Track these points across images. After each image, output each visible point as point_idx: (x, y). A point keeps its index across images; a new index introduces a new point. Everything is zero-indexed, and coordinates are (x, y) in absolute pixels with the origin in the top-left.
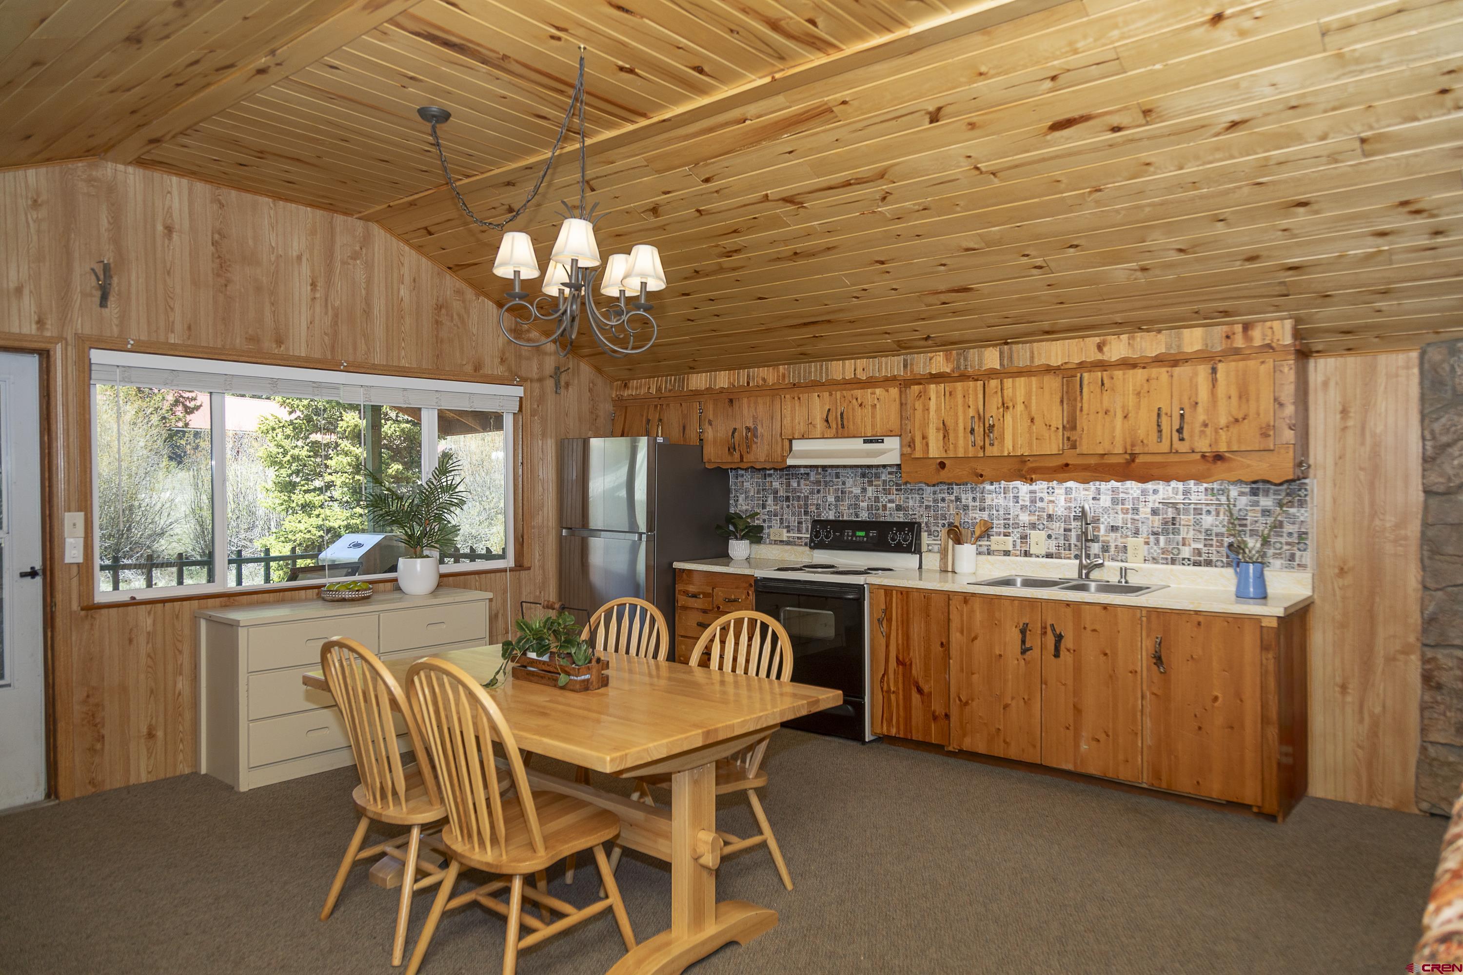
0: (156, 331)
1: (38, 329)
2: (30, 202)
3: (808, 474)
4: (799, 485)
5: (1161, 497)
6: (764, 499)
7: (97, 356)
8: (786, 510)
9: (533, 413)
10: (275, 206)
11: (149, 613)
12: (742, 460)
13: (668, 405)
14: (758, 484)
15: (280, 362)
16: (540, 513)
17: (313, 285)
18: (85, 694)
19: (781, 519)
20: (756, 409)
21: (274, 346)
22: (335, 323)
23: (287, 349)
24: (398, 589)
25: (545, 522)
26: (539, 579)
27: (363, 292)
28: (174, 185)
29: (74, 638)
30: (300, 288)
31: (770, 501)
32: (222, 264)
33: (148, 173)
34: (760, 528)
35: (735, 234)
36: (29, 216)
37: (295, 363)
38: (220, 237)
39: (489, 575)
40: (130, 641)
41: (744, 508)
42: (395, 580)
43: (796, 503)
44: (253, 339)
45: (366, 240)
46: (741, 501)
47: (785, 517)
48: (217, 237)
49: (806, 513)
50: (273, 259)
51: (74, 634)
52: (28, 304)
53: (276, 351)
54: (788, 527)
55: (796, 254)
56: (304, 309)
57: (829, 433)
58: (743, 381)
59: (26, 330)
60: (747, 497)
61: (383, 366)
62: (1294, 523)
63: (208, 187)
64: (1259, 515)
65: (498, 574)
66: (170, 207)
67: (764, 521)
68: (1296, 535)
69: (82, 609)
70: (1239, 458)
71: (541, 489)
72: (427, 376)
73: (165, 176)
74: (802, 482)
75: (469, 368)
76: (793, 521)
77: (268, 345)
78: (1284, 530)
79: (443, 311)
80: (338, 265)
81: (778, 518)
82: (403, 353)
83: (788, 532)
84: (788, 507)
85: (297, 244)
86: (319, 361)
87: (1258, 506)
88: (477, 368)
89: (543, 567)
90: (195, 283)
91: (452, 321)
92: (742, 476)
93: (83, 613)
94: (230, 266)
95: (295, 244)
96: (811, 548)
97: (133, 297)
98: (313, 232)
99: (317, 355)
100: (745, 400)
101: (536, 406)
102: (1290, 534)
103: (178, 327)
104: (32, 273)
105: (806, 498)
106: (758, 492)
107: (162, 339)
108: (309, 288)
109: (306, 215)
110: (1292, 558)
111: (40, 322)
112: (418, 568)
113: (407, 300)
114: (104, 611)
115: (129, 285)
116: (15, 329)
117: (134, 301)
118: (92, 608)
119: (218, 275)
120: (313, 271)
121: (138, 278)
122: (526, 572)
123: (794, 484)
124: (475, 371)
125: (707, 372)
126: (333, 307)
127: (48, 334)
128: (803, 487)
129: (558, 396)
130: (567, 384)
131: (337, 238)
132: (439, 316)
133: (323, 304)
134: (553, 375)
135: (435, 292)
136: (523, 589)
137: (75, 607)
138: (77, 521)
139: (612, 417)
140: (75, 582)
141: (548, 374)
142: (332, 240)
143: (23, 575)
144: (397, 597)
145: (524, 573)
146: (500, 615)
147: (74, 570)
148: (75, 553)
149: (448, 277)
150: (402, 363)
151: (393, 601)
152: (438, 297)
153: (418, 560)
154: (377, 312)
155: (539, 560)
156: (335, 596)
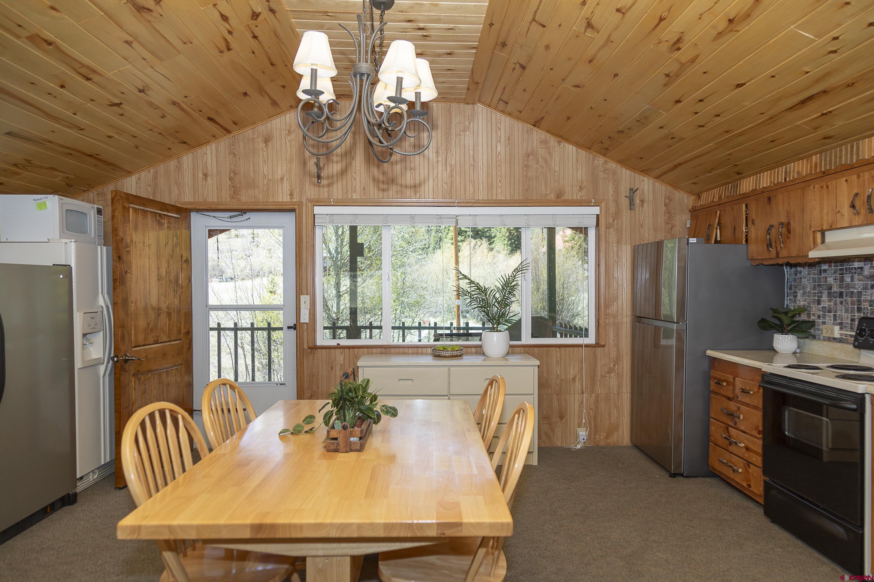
0: (346, 193)
1: (290, 198)
2: (287, 132)
3: (861, 268)
4: (852, 280)
6: (820, 295)
7: (317, 210)
8: (839, 307)
9: (608, 227)
11: (342, 353)
12: (778, 256)
13: (724, 210)
14: (814, 280)
16: (615, 303)
17: (437, 152)
18: (310, 395)
19: (835, 315)
20: (789, 204)
22: (452, 175)
23: (421, 196)
24: (484, 354)
25: (620, 311)
26: (613, 354)
27: (471, 152)
29: (305, 363)
31: (825, 298)
34: (812, 324)
35: (663, 23)
36: (287, 139)
39: (568, 348)
40: (332, 368)
41: (802, 303)
42: (480, 347)
43: (849, 299)
44: (400, 192)
45: (473, 117)
46: (799, 297)
47: (838, 313)
49: (859, 310)
51: (305, 361)
52: (286, 186)
54: (841, 324)
55: (731, 21)
57: (857, 220)
58: (781, 179)
59: (285, 200)
60: (804, 293)
61: (485, 200)
65: (576, 349)
67: (819, 317)
69: (309, 348)
71: (615, 285)
72: (518, 205)
74: (856, 276)
75: (552, 197)
76: (846, 317)
79: (531, 157)
80: (453, 137)
81: (832, 314)
82: (500, 190)
83: (841, 329)
84: (841, 303)
88: (559, 196)
89: (617, 346)
90: (367, 162)
91: (538, 163)
92: (801, 272)
93: (309, 350)
96: (855, 347)
98: (437, 119)
100: (780, 196)
101: (611, 221)
103: (358, 189)
104: (287, 169)
105: (860, 293)
106: (814, 289)
107: (349, 197)
108: (434, 155)
111: (291, 195)
112: (495, 338)
113: (503, 153)
114: (320, 350)
115: (333, 169)
116: (280, 200)
117: (335, 177)
118: (315, 348)
121: (337, 164)
122: (601, 348)
123: (848, 279)
124: (558, 198)
125: (752, 175)
126: (451, 165)
127: (294, 200)
128: (856, 282)
129: (633, 212)
130: (642, 201)
131: (453, 120)
132: (528, 161)
133: (444, 164)
134: (628, 195)
135: (525, 144)
136: (599, 362)
137: (306, 347)
138: (305, 299)
139: (688, 226)
140: (305, 333)
141: (623, 195)
142: (451, 122)
143: (289, 328)
144: (483, 358)
145: (599, 350)
146: (577, 379)
147: (305, 327)
148: (305, 318)
149: (535, 132)
150: (499, 197)
151: (478, 360)
152: (527, 148)
153: (495, 334)
154: (480, 164)
155: (613, 340)
156: (443, 353)
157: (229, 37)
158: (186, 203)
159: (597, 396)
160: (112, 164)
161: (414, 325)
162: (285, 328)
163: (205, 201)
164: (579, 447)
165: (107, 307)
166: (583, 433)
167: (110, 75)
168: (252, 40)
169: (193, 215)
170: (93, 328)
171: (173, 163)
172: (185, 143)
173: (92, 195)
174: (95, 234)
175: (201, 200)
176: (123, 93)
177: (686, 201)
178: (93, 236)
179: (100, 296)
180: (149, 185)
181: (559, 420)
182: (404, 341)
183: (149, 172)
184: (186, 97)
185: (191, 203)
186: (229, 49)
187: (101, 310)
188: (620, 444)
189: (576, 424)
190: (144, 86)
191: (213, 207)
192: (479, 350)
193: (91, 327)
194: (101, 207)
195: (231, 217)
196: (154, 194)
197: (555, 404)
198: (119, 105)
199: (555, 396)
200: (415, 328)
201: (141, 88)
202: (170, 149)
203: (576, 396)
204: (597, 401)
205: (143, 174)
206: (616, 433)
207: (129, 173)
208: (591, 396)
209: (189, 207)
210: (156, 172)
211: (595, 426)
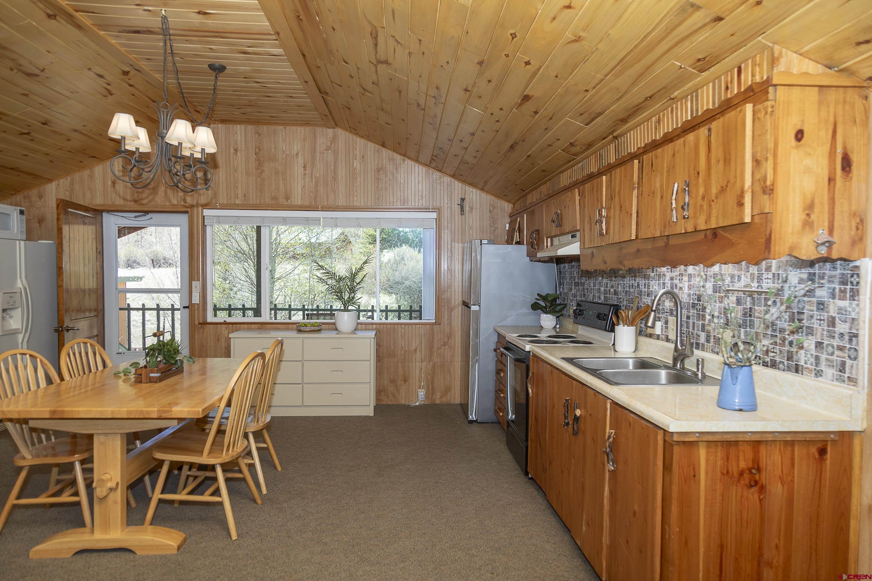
0: (230, 199)
1: (184, 202)
5: (743, 284)
7: (206, 212)
9: (444, 228)
10: (285, 129)
11: (226, 328)
13: (521, 218)
15: (287, 209)
16: (449, 290)
17: (305, 167)
21: (285, 200)
22: (317, 185)
23: (291, 202)
24: (336, 329)
25: (453, 296)
26: (447, 331)
27: (333, 167)
28: (238, 129)
29: (196, 336)
30: (298, 169)
32: (260, 163)
33: (227, 126)
37: (295, 209)
38: (258, 151)
39: (411, 326)
40: (218, 340)
42: (334, 324)
44: (275, 198)
45: (334, 139)
48: (257, 150)
50: (284, 157)
51: (196, 334)
53: (286, 203)
56: (300, 180)
61: (344, 206)
62: (845, 321)
63: (253, 126)
64: (815, 308)
65: (417, 326)
66: (237, 140)
68: (847, 338)
70: (727, 235)
71: (449, 275)
72: (370, 210)
73: (234, 126)
75: (399, 204)
77: (282, 201)
78: (836, 329)
79: (381, 172)
80: (318, 155)
82: (356, 198)
85: (296, 148)
86: (308, 207)
87: (814, 296)
88: (404, 203)
89: (450, 324)
90: (247, 174)
91: (386, 177)
93: (200, 325)
94: (263, 163)
95: (295, 148)
97: (221, 184)
98: (305, 140)
99: (307, 204)
101: (446, 223)
102: (842, 335)
103: (240, 196)
107: (233, 202)
108: (302, 169)
109: (301, 131)
110: (842, 368)
111: (184, 199)
112: (346, 317)
113: (358, 168)
114: (208, 326)
115: (219, 179)
117: (221, 187)
118: (205, 323)
119: (258, 169)
120: (304, 160)
121: (223, 175)
122: (439, 325)
124: (403, 205)
126: (316, 178)
127: (188, 204)
129: (463, 216)
130: (471, 209)
131: (318, 140)
132: (379, 175)
133: (310, 177)
134: (459, 203)
135: (376, 161)
136: (436, 336)
137: (197, 323)
138: (197, 285)
139: (507, 229)
140: (196, 312)
141: (456, 203)
142: (315, 142)
143: (184, 307)
144: (335, 332)
145: (436, 327)
146: (418, 350)
147: (196, 307)
148: (196, 299)
149: (384, 152)
150: (355, 204)
151: (333, 334)
152: (378, 164)
153: (346, 313)
154: (340, 177)
155: (448, 320)
156: (303, 329)
157: (108, 87)
158: (97, 205)
159: (434, 364)
160: (32, 174)
161: (285, 307)
162: (182, 309)
163: (113, 203)
164: (417, 404)
165: (25, 288)
166: (422, 393)
167: (15, 115)
168: (130, 88)
169: (105, 215)
170: (12, 305)
171: (86, 173)
172: (94, 157)
173: (18, 198)
174: (18, 230)
175: (110, 203)
176: (29, 126)
177: (506, 208)
178: (16, 232)
179: (19, 280)
180: (66, 190)
181: (403, 383)
182: (276, 319)
183: (67, 179)
184: (84, 126)
185: (101, 205)
186: (111, 94)
187: (20, 291)
188: (452, 403)
189: (417, 386)
190: (46, 121)
191: (120, 208)
192: (334, 327)
193: (10, 304)
194: (24, 209)
195: (136, 217)
196: (71, 197)
197: (400, 370)
198: (28, 134)
199: (400, 364)
200: (285, 309)
201: (44, 122)
202: (81, 162)
203: (417, 363)
204: (434, 367)
205: (61, 181)
206: (449, 393)
207: (50, 180)
208: (429, 364)
209: (100, 208)
210: (73, 180)
211: (433, 388)
